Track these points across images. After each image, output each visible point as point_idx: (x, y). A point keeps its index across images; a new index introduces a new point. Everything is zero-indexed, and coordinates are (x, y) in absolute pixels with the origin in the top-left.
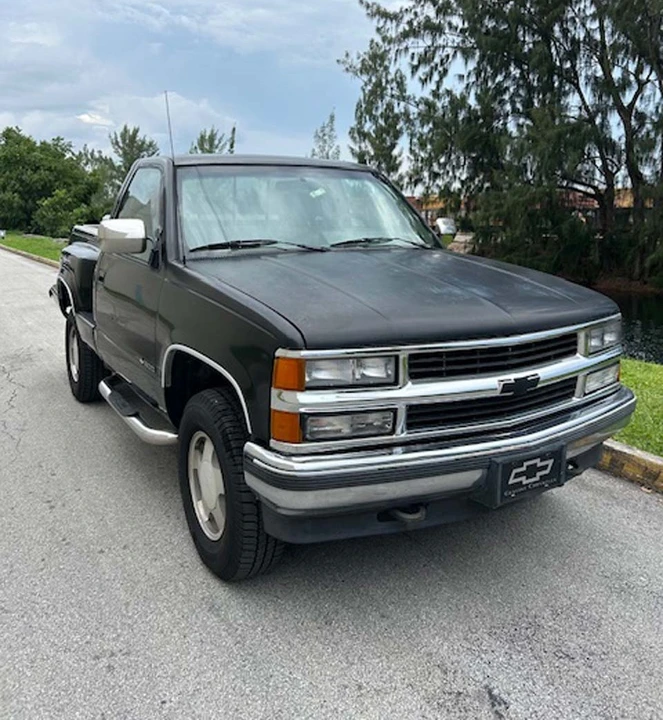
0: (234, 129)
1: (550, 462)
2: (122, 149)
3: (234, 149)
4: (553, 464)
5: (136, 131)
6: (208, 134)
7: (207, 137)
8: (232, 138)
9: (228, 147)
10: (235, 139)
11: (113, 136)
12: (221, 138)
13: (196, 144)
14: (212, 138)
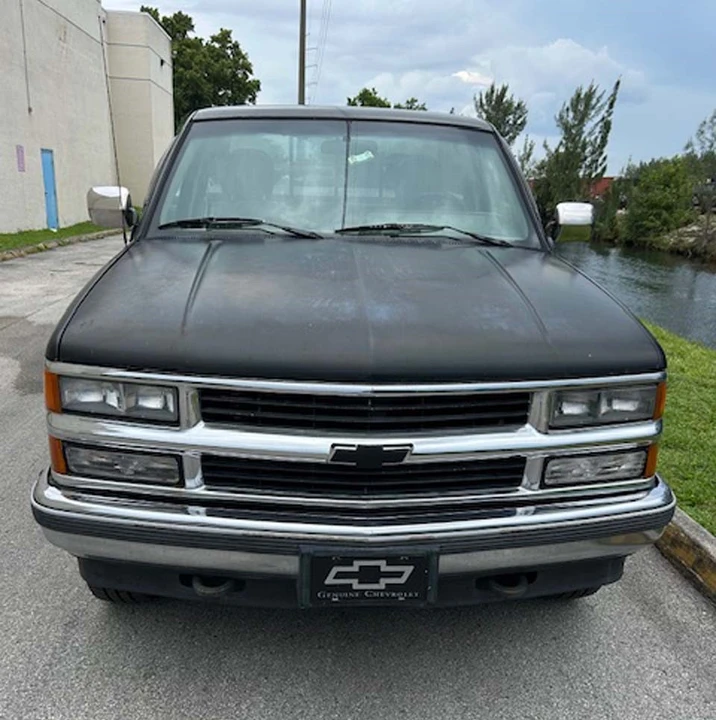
0: (618, 83)
1: (408, 570)
2: (486, 112)
3: (614, 109)
4: (411, 574)
5: (504, 90)
6: (584, 91)
7: (582, 96)
8: (614, 95)
9: (606, 107)
10: (617, 96)
11: (478, 98)
12: (601, 97)
13: (568, 104)
14: (590, 95)
